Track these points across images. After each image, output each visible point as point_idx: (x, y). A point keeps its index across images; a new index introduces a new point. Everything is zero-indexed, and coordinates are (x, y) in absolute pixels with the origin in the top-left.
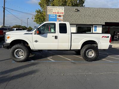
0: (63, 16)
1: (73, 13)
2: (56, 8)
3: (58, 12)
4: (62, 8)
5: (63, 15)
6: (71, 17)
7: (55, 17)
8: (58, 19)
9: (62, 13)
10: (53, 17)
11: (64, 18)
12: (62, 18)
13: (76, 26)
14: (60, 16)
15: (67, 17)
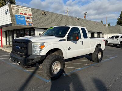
0: (32, 19)
1: (41, 16)
2: (22, 8)
3: (26, 13)
4: (29, 9)
5: (31, 17)
6: (40, 20)
7: (23, 19)
8: (27, 21)
9: (30, 15)
10: (20, 19)
11: (34, 21)
12: (31, 20)
13: (44, 30)
14: (28, 18)
15: (36, 20)
